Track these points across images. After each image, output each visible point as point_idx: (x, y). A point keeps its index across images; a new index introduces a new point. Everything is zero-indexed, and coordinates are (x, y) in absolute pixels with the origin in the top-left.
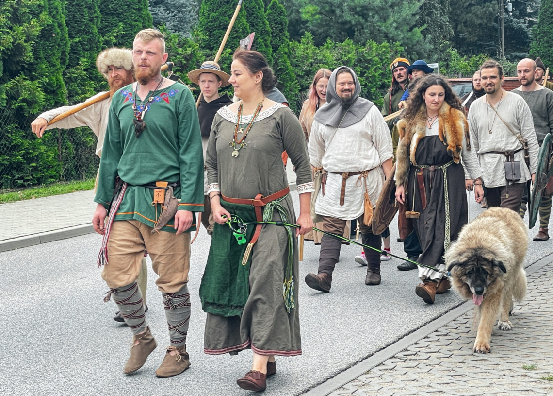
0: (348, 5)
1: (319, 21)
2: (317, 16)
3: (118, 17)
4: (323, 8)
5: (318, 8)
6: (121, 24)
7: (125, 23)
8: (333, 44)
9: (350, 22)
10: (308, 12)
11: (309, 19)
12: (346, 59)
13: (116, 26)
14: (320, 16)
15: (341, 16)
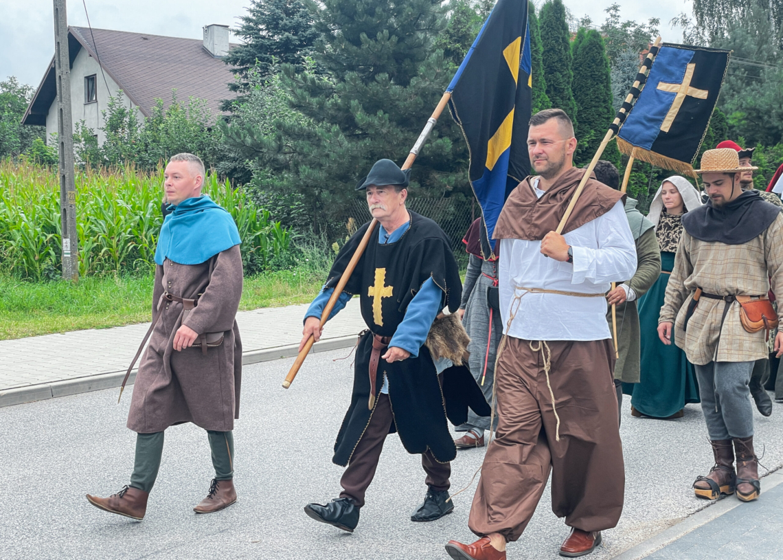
0: (776, 112)
1: (746, 127)
2: (743, 122)
3: (589, 125)
4: (750, 114)
5: (745, 114)
6: (593, 131)
7: (595, 130)
8: (763, 147)
9: (777, 127)
10: (735, 118)
11: (735, 124)
12: (778, 161)
13: (588, 132)
14: (746, 122)
15: (768, 122)
